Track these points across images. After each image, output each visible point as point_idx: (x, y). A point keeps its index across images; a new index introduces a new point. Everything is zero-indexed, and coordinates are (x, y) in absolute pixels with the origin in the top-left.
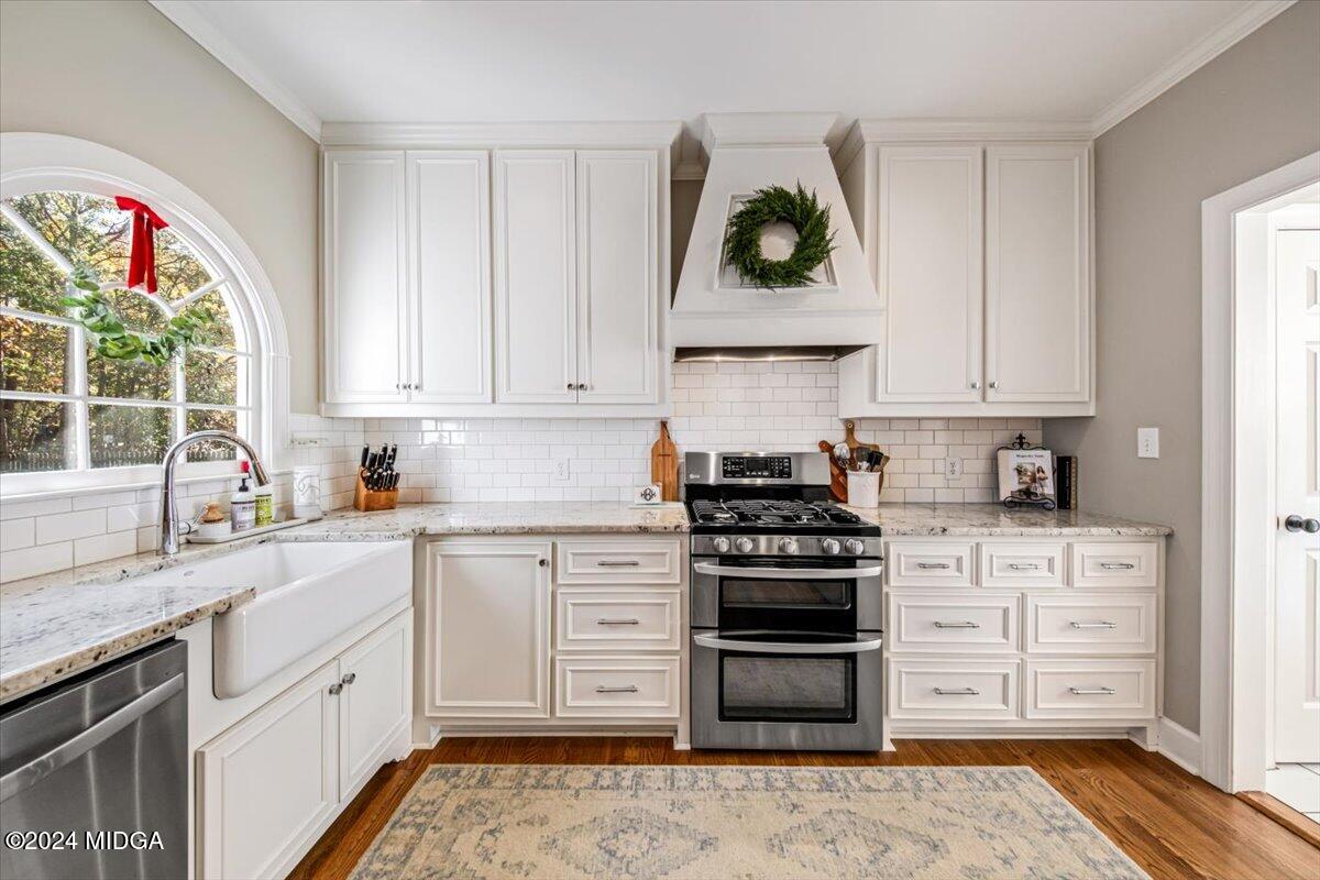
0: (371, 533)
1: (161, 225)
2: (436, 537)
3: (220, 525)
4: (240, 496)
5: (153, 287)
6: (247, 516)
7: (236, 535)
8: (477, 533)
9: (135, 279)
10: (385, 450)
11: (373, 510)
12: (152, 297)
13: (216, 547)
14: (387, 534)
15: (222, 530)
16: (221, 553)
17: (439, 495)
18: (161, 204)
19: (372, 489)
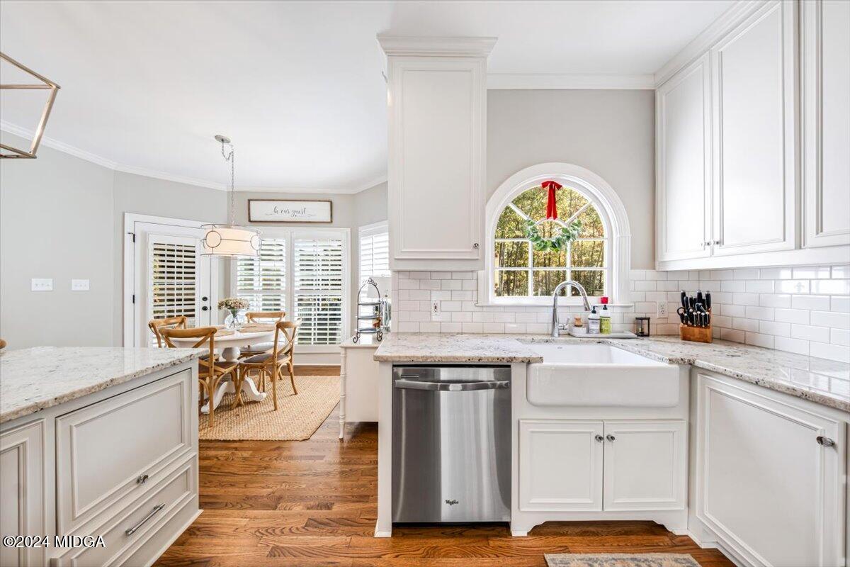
0: (650, 353)
1: (559, 187)
2: (706, 372)
3: (581, 329)
4: (592, 316)
5: (555, 217)
6: (595, 327)
7: (588, 335)
8: (739, 378)
9: (549, 216)
10: (700, 295)
11: (689, 340)
12: (556, 221)
13: (574, 338)
14: (660, 356)
15: (581, 332)
16: (575, 343)
17: (760, 340)
18: (561, 178)
19: (687, 323)
